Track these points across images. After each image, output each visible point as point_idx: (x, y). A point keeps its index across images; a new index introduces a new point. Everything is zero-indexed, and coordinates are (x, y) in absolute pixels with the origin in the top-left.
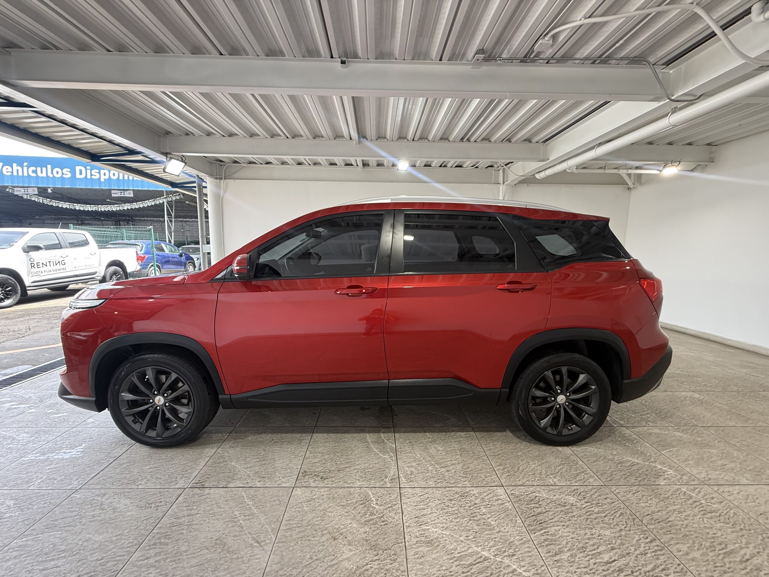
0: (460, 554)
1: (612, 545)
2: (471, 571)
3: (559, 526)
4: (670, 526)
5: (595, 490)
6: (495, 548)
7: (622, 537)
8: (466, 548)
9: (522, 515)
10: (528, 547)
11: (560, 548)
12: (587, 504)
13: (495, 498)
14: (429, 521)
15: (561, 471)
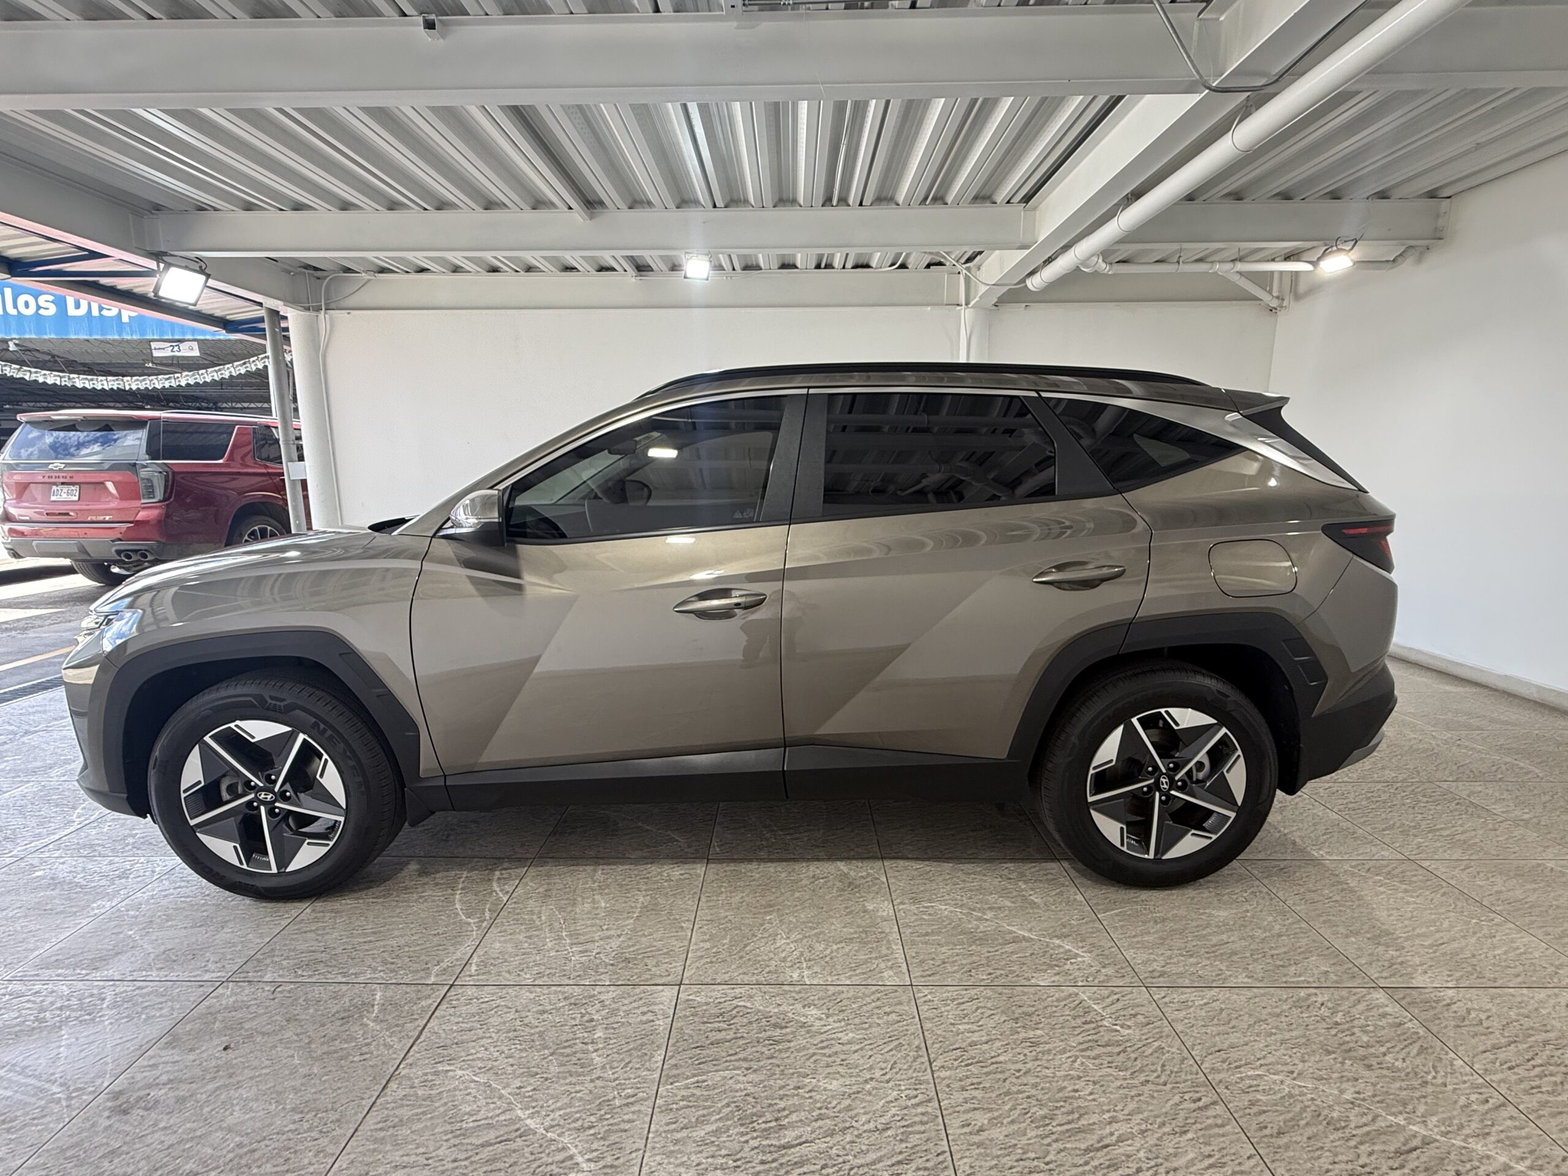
0: (476, 1124)
1: (824, 1111)
2: (473, 1159)
3: (738, 1068)
4: (988, 1074)
5: (879, 995)
6: (561, 1112)
7: (859, 1095)
8: (500, 1111)
9: (673, 1045)
10: (633, 1113)
11: (704, 1116)
12: (836, 1025)
13: (645, 1009)
14: (463, 1054)
15: (834, 954)
